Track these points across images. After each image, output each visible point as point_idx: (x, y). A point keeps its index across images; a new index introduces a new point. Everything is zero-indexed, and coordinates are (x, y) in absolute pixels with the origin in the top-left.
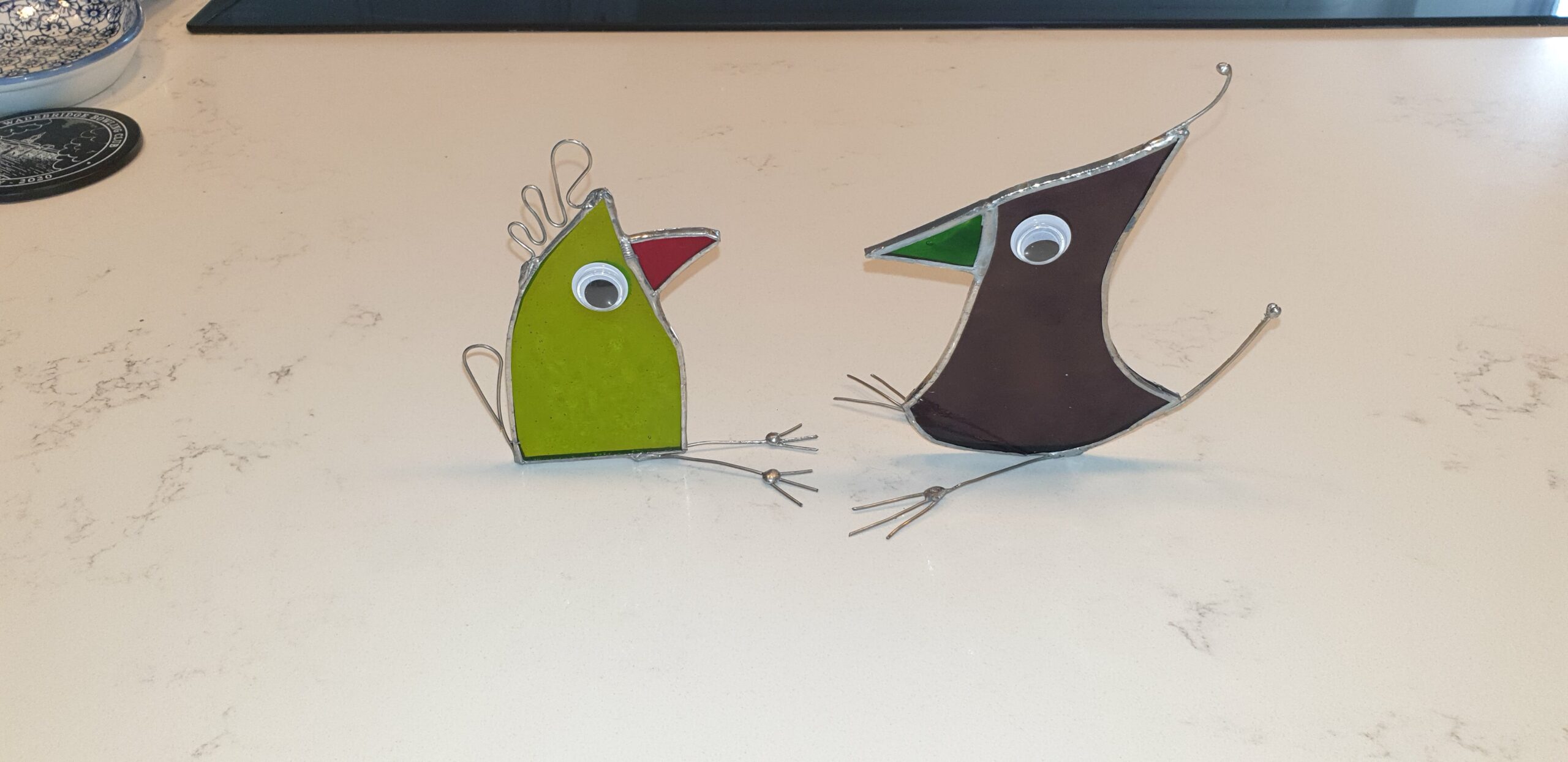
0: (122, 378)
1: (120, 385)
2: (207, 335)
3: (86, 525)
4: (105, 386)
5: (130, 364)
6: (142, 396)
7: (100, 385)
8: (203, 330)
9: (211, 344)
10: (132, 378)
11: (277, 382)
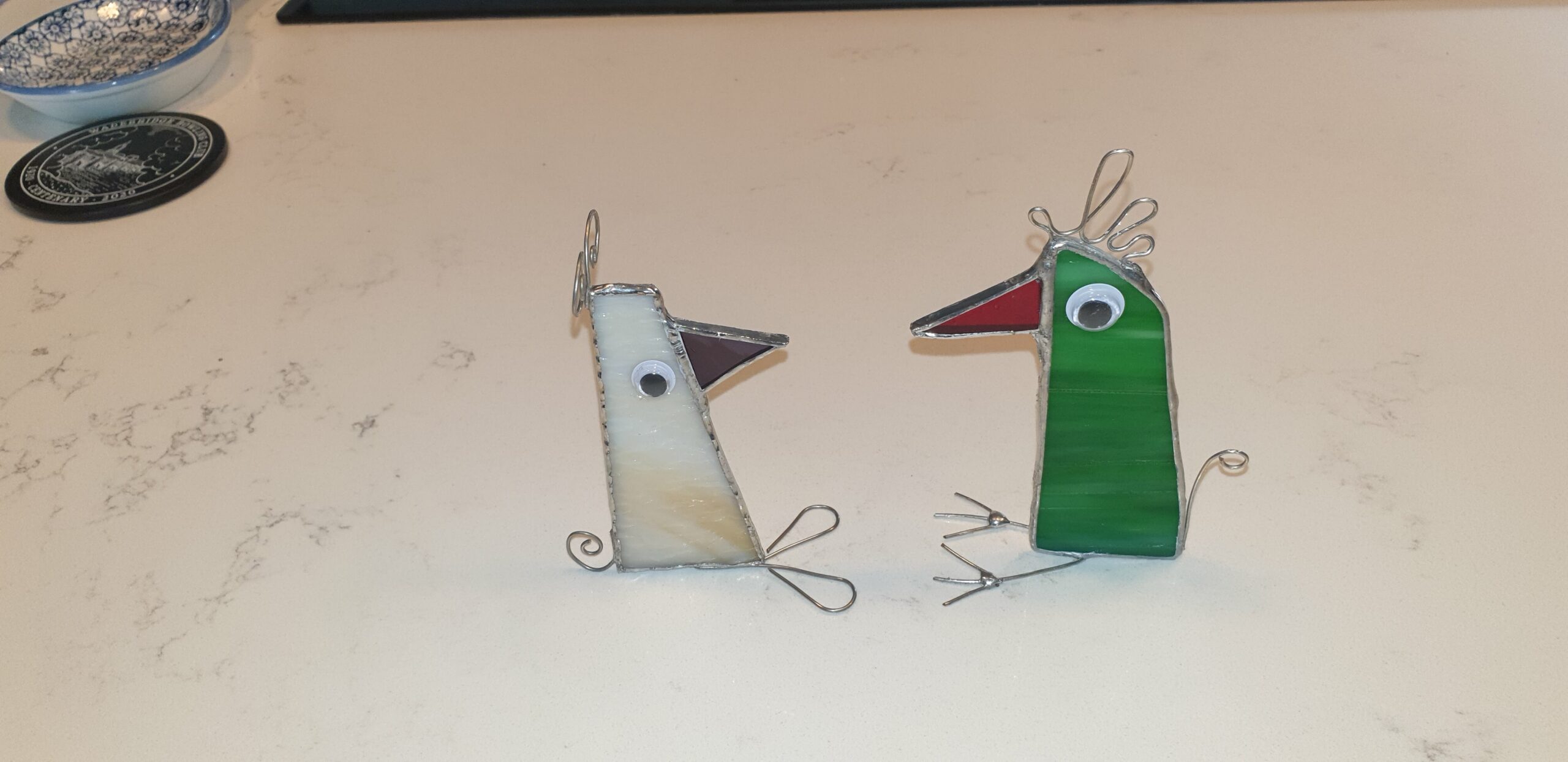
0: (198, 429)
1: (196, 437)
2: (288, 378)
3: (156, 608)
4: (182, 438)
5: (207, 412)
6: (219, 450)
7: (176, 437)
8: (284, 371)
9: (292, 388)
10: (209, 429)
11: (361, 435)
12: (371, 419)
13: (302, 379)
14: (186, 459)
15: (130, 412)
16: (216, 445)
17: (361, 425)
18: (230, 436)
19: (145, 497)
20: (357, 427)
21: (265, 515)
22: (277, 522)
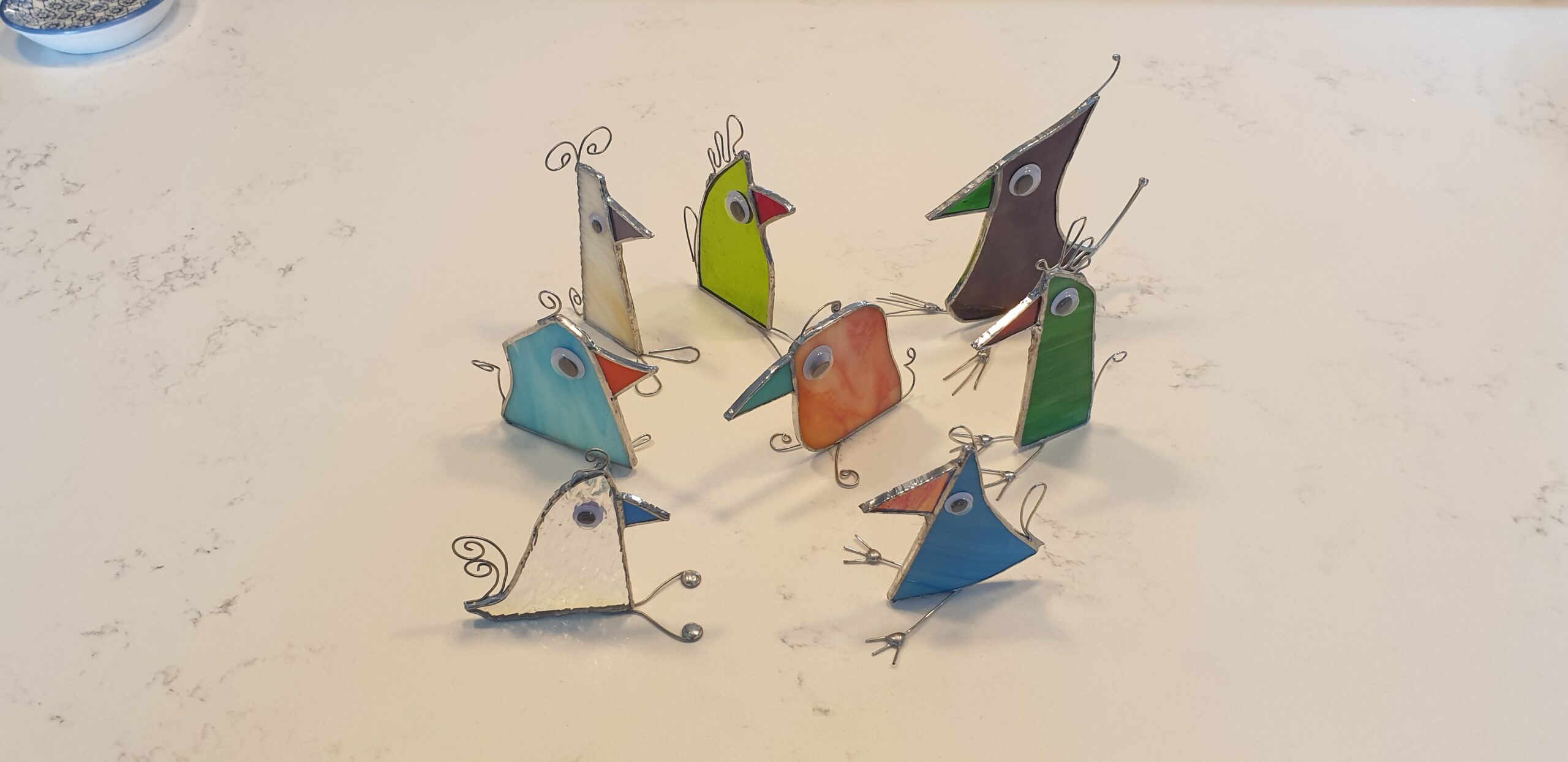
0: (181, 271)
1: (180, 275)
2: (238, 240)
3: (162, 368)
4: (171, 276)
5: (186, 261)
6: (194, 283)
7: (167, 275)
8: (235, 236)
9: (239, 247)
10: (187, 271)
11: (284, 275)
12: (290, 266)
13: (247, 242)
14: (174, 288)
15: (136, 259)
16: (193, 280)
17: (283, 269)
18: (201, 275)
19: (150, 309)
20: (281, 270)
21: (225, 320)
22: (232, 324)
